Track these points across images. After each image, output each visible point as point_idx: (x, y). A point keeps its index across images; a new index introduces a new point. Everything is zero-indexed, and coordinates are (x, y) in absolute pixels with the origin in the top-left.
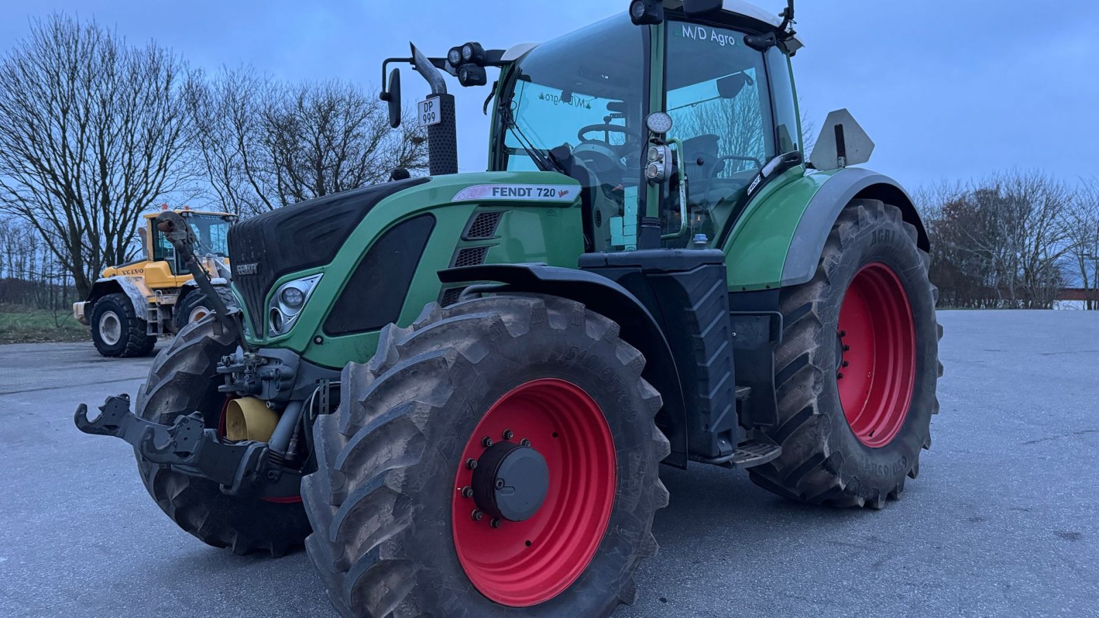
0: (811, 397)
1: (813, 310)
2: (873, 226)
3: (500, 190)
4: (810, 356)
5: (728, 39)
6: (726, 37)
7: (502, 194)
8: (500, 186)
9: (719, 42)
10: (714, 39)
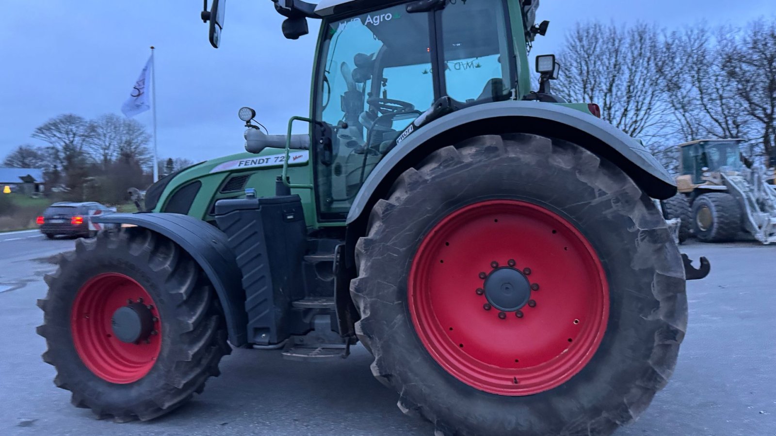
0: (361, 319)
3: (244, 163)
5: (384, 17)
6: (382, 16)
7: (245, 165)
8: (245, 160)
9: (374, 23)
10: (368, 23)
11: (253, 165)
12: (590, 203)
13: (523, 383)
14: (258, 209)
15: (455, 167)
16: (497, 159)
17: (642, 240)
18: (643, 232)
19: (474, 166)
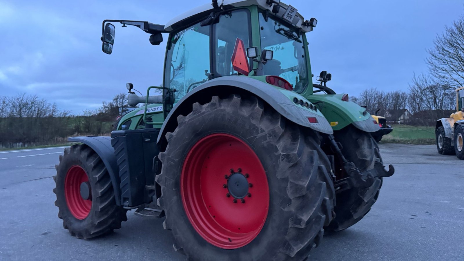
7: (149, 111)
11: (152, 111)
12: (256, 136)
13: (233, 242)
14: (125, 136)
15: (197, 114)
16: (215, 110)
17: (282, 160)
18: (283, 155)
19: (206, 114)
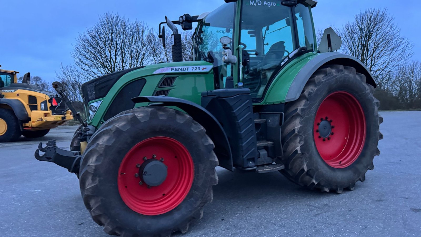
0: (298, 146)
1: (298, 111)
2: (336, 76)
3: (174, 69)
4: (296, 130)
5: (272, 4)
6: (271, 3)
8: (175, 68)
9: (268, 5)
10: (265, 4)
11: (180, 71)
